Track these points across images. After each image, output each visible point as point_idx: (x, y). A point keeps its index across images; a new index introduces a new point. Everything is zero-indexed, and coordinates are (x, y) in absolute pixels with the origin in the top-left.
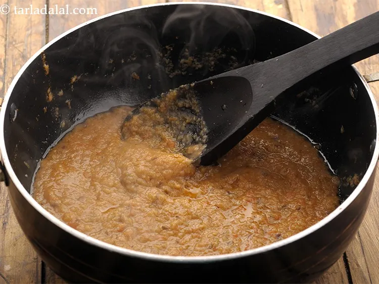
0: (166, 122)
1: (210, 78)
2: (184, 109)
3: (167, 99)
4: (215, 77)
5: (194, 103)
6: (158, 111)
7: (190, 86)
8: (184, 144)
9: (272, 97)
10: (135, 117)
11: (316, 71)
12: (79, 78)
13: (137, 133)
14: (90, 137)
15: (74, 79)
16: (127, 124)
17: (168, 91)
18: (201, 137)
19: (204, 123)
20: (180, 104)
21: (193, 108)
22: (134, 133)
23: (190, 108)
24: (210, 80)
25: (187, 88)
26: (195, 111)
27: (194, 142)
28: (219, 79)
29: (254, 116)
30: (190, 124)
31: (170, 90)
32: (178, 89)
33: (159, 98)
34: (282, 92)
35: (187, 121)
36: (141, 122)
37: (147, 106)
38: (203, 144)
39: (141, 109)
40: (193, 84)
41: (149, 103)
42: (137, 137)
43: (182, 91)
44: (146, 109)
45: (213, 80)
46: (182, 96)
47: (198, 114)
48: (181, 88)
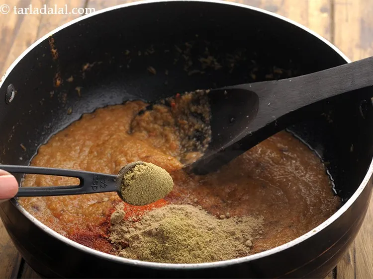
0: (176, 124)
1: (225, 87)
2: (195, 115)
3: (181, 101)
4: (230, 87)
5: (205, 110)
6: (170, 111)
7: (205, 92)
8: (185, 149)
9: (274, 118)
10: (147, 113)
11: (323, 99)
12: (92, 66)
13: (146, 129)
14: (95, 127)
15: (85, 67)
16: (138, 118)
17: (184, 93)
18: (203, 146)
19: (210, 132)
20: (193, 109)
21: (204, 115)
22: (142, 129)
23: (201, 114)
24: (225, 90)
25: (202, 94)
26: (204, 119)
27: (195, 149)
28: (233, 90)
29: (253, 133)
30: (197, 131)
31: (186, 93)
32: (194, 93)
33: (173, 98)
34: (285, 114)
35: (196, 127)
36: (151, 119)
37: (161, 104)
38: (202, 152)
39: (155, 106)
40: (208, 91)
41: (163, 102)
42: (144, 133)
43: (197, 96)
44: (159, 107)
45: (227, 90)
46: (196, 101)
47: (207, 122)
48: (197, 93)
